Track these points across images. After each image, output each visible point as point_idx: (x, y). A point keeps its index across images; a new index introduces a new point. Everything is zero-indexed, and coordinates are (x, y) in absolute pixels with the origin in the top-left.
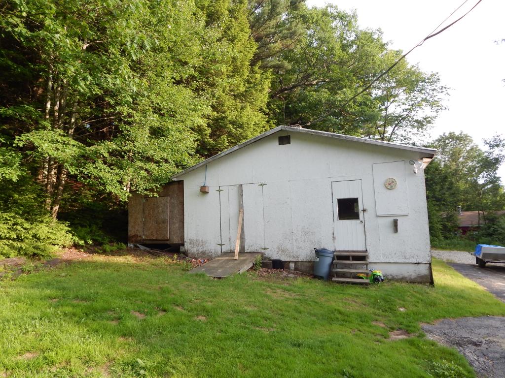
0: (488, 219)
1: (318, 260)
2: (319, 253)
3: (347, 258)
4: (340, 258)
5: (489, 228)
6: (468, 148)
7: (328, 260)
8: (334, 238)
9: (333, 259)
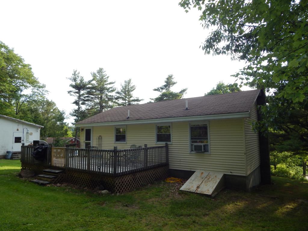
0: (57, 141)
1: (8, 154)
2: (8, 152)
3: (17, 153)
4: (14, 153)
5: (56, 144)
6: (54, 108)
7: (11, 154)
8: (12, 148)
9: (12, 154)
